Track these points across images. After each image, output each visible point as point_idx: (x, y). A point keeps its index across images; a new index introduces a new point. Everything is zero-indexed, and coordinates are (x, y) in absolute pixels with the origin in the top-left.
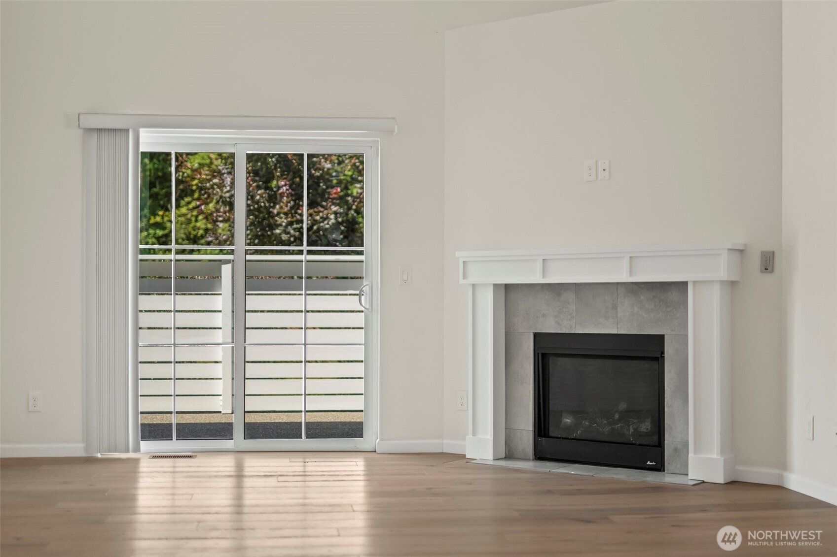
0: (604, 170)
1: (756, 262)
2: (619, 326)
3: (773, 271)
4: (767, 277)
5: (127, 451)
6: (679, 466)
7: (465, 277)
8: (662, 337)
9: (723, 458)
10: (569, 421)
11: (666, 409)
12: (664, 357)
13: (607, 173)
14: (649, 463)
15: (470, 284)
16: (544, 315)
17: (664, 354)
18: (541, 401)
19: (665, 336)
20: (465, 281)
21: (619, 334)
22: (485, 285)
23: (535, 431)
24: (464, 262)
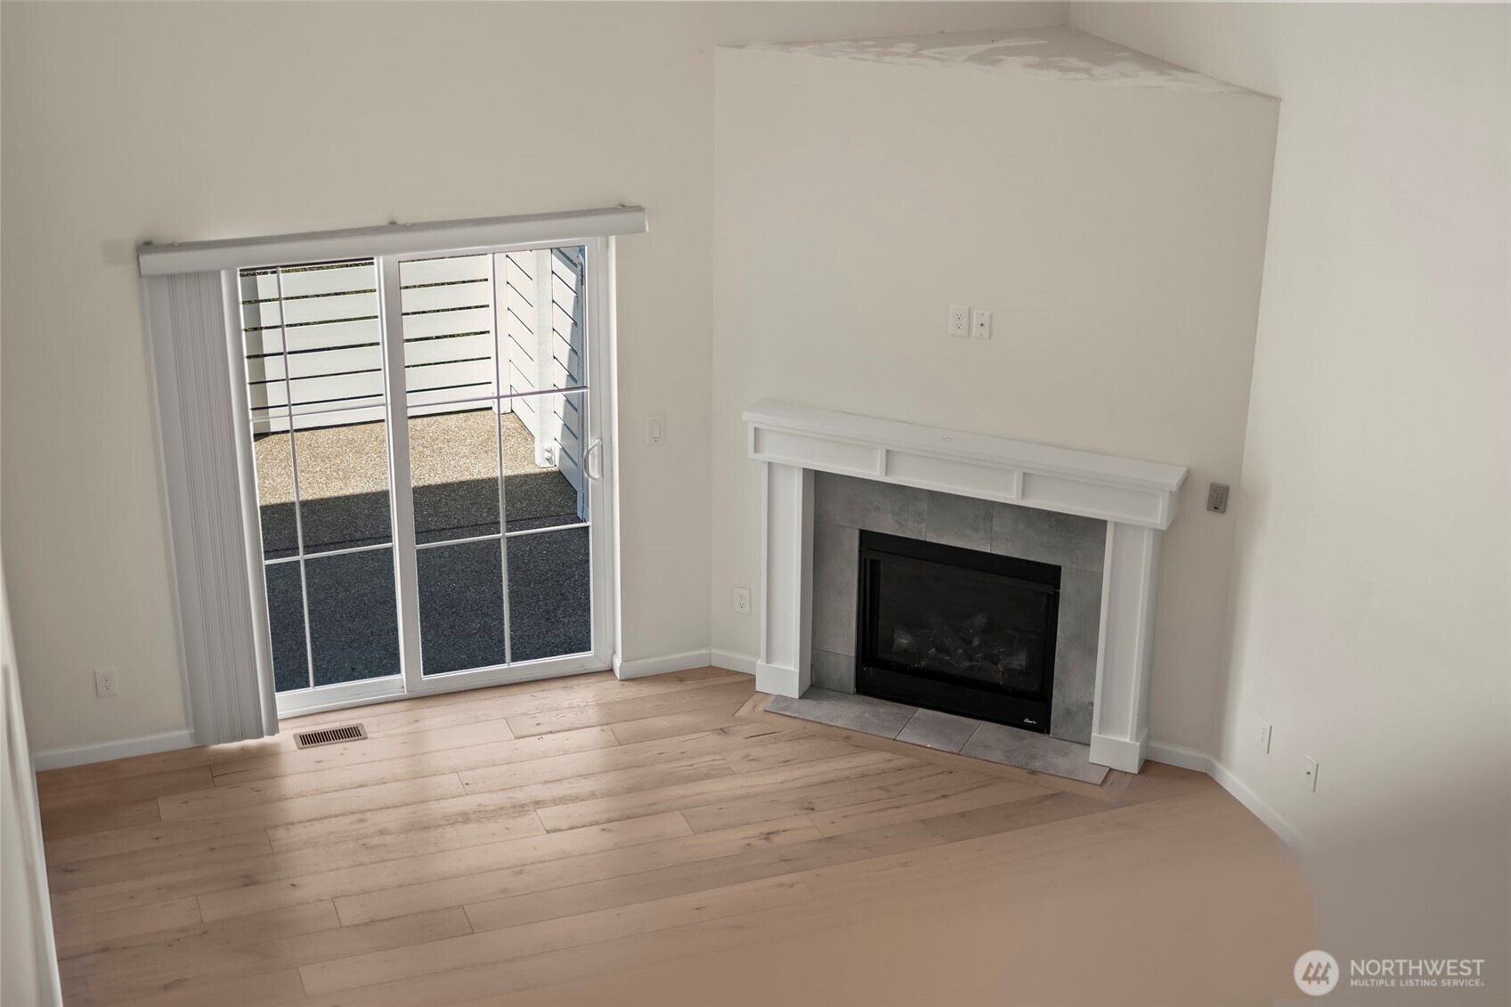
0: (982, 325)
1: (1201, 496)
2: (994, 544)
3: (1224, 511)
4: (1215, 517)
5: (260, 735)
6: (1070, 731)
7: (756, 450)
8: (1058, 569)
9: (1138, 744)
10: (906, 641)
11: (1057, 660)
12: (1059, 593)
13: (985, 331)
14: (1027, 720)
15: (764, 462)
16: (877, 509)
17: (1059, 589)
18: (868, 618)
19: (1063, 569)
20: (756, 456)
21: (995, 555)
22: (789, 467)
23: (857, 657)
24: (756, 429)
